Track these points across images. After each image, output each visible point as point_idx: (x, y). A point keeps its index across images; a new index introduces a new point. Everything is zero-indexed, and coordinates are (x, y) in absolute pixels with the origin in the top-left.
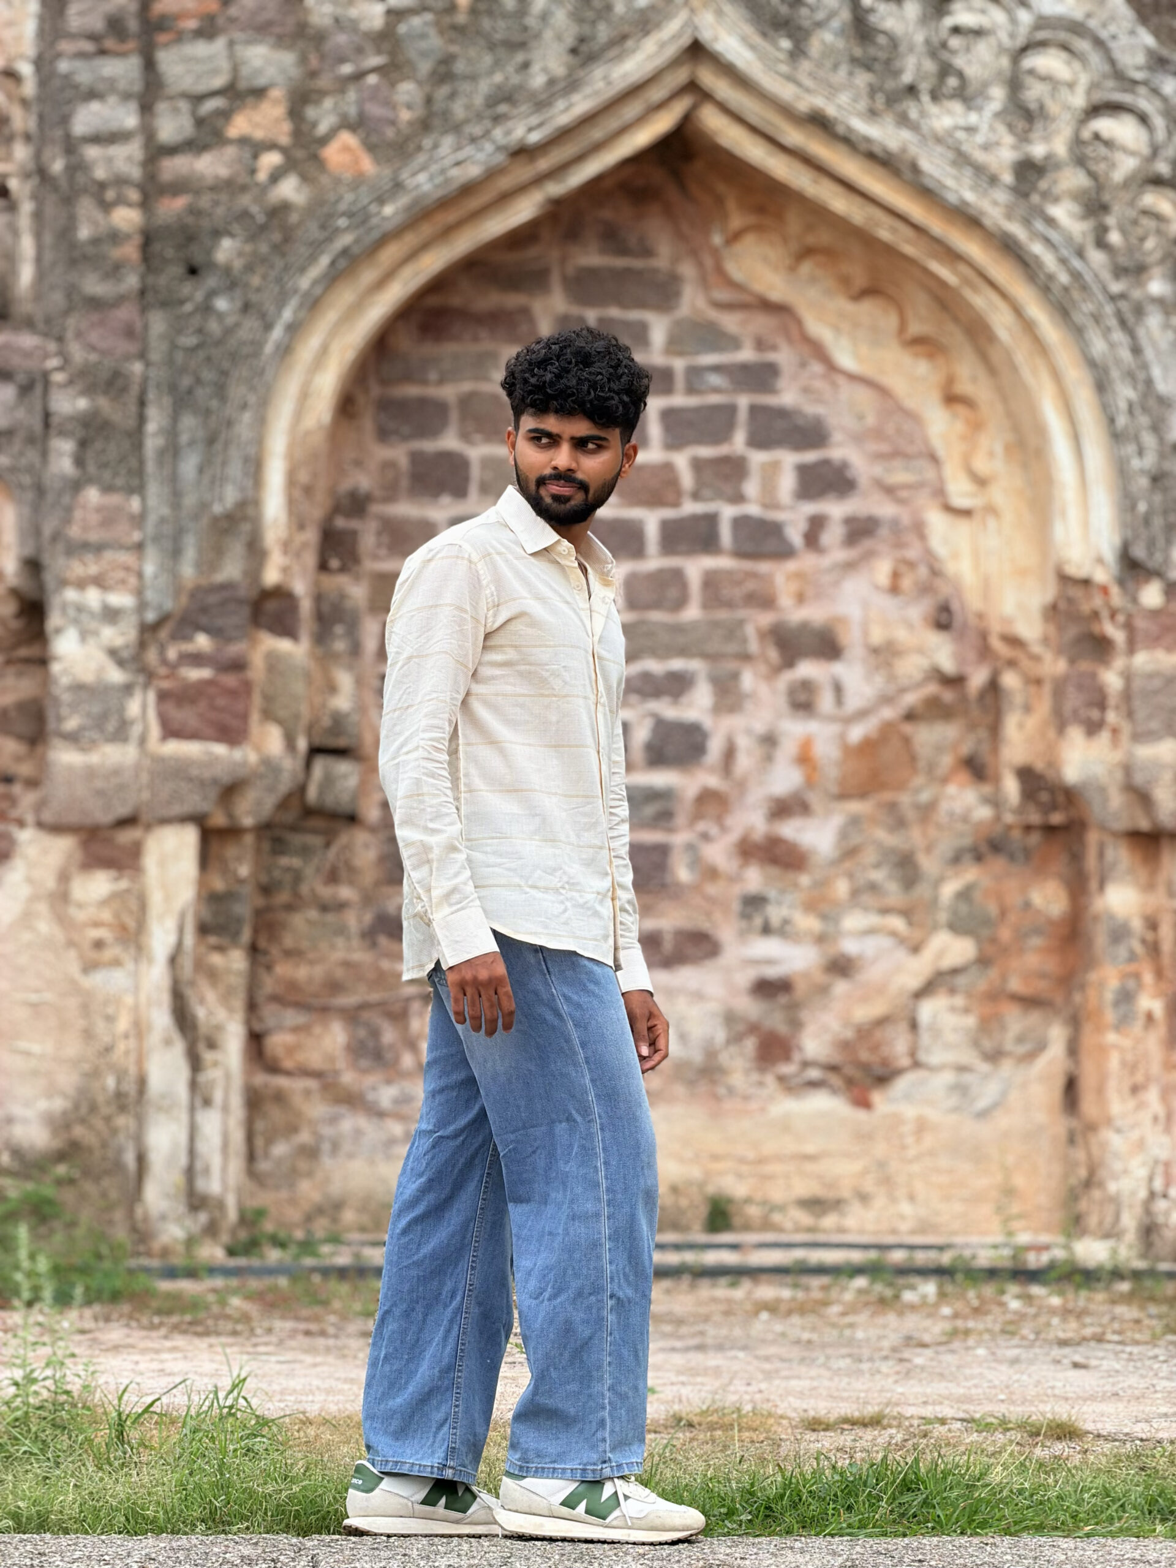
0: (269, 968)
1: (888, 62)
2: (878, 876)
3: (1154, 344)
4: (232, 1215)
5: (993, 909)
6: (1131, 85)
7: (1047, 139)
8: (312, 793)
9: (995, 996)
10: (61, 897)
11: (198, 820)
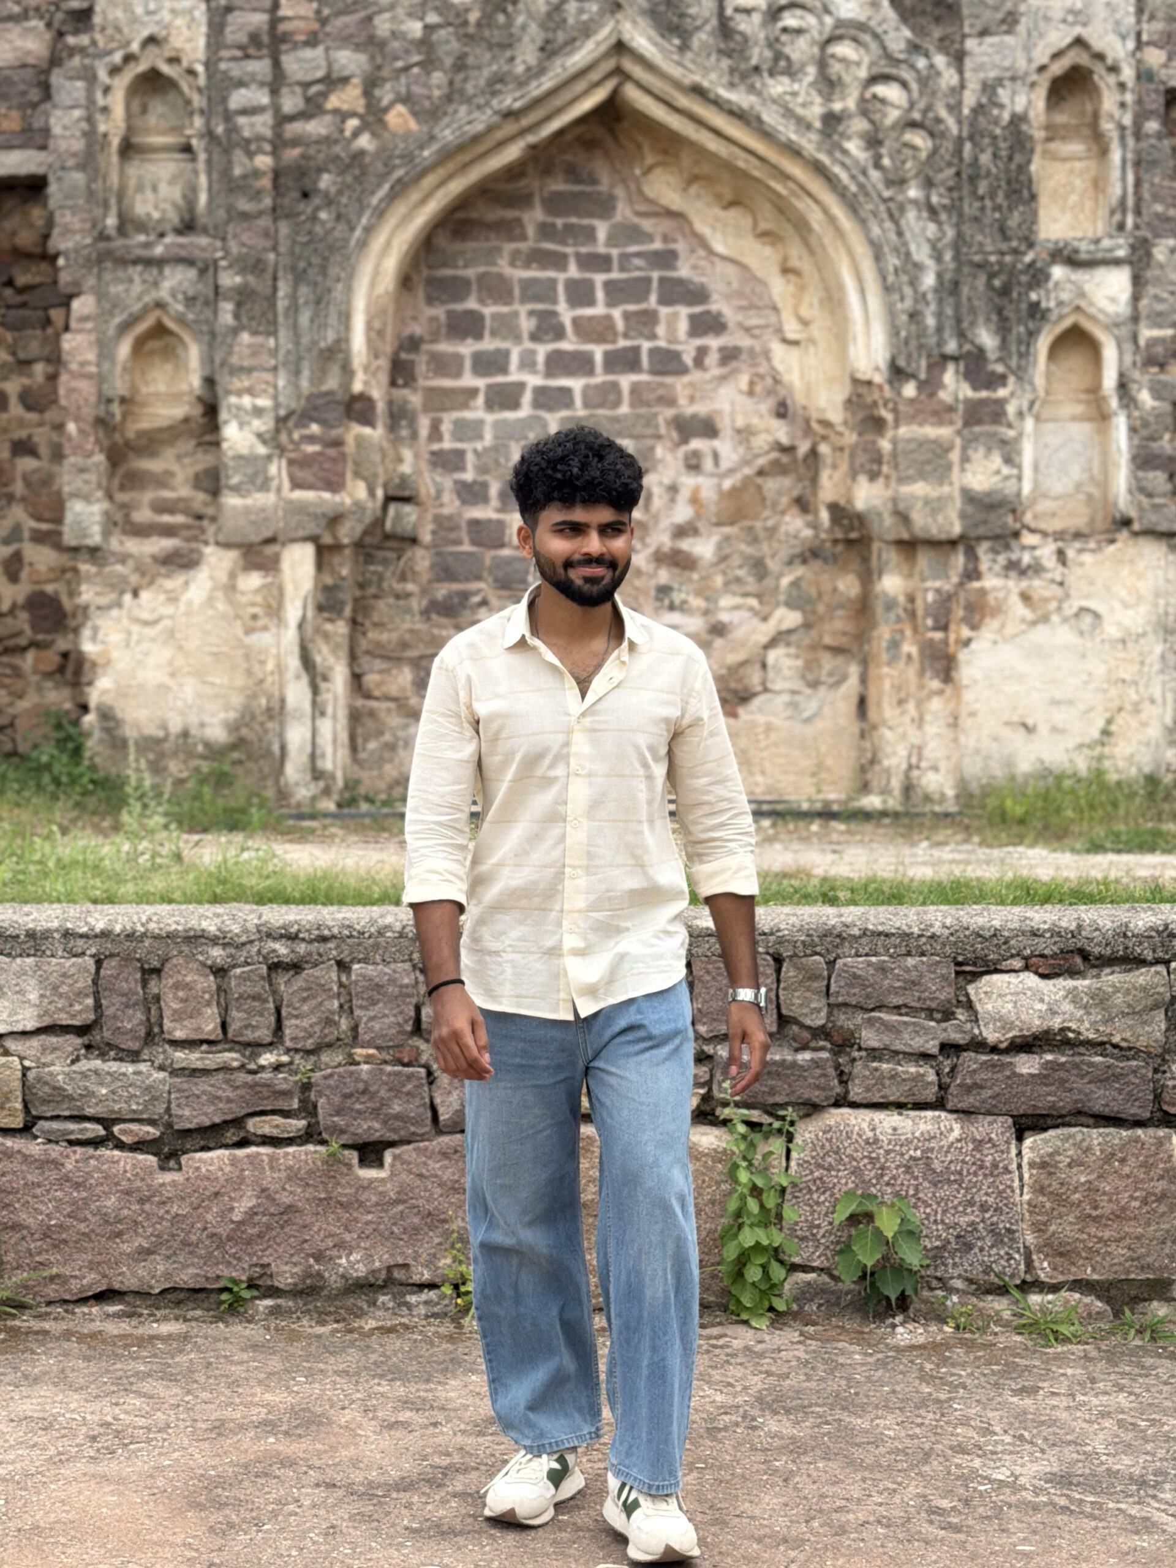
0: (364, 634)
1: (742, 51)
2: (741, 573)
3: (911, 230)
4: (340, 782)
5: (813, 592)
6: (896, 62)
7: (843, 99)
8: (388, 525)
9: (814, 647)
10: (231, 588)
11: (314, 539)
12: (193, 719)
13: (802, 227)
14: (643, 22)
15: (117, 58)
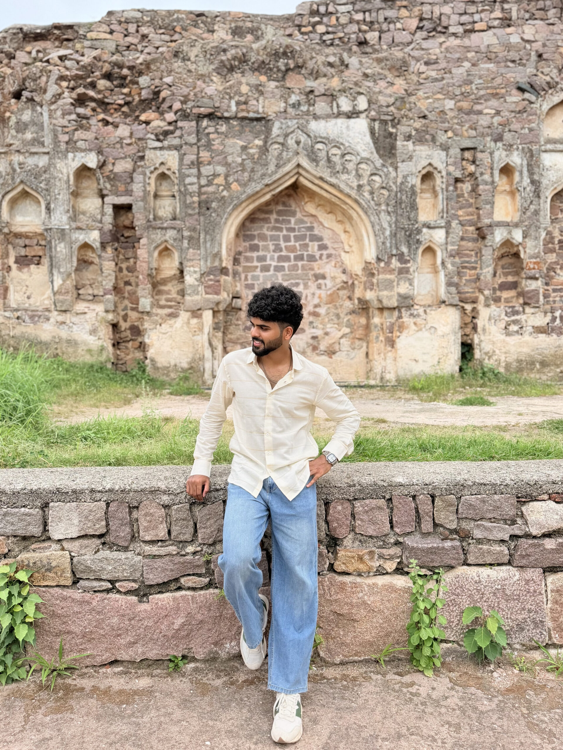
0: (227, 336)
1: (334, 167)
2: (333, 318)
3: (383, 218)
5: (353, 323)
6: (378, 170)
7: (363, 180)
8: (233, 305)
9: (354, 338)
10: (188, 323)
11: (212, 309)
12: (178, 361)
13: (350, 219)
14: (306, 158)
15: (152, 168)
